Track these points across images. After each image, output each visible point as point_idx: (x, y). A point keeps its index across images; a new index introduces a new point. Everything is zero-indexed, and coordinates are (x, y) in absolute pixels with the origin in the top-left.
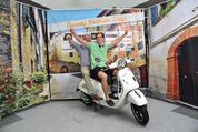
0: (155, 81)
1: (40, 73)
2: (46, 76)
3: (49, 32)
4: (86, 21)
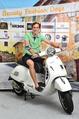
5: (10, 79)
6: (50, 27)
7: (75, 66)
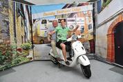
0: (99, 50)
1: (27, 44)
2: (31, 45)
3: (32, 19)
5: (50, 54)
6: (73, 21)
7: (89, 44)
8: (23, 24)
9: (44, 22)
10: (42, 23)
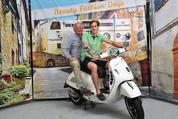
1: (22, 66)
2: (28, 70)
3: (33, 19)
4: (77, 8)
5: (66, 86)
7: (139, 68)
8: (16, 28)
9: (56, 26)
10: (52, 28)
